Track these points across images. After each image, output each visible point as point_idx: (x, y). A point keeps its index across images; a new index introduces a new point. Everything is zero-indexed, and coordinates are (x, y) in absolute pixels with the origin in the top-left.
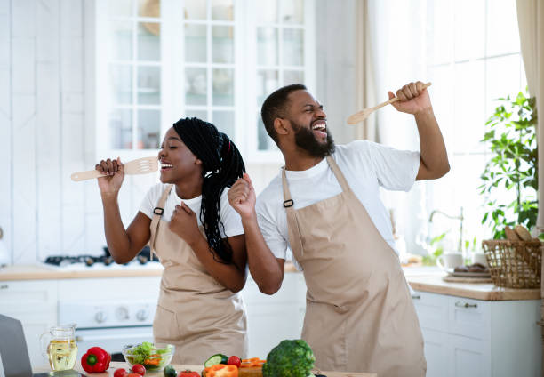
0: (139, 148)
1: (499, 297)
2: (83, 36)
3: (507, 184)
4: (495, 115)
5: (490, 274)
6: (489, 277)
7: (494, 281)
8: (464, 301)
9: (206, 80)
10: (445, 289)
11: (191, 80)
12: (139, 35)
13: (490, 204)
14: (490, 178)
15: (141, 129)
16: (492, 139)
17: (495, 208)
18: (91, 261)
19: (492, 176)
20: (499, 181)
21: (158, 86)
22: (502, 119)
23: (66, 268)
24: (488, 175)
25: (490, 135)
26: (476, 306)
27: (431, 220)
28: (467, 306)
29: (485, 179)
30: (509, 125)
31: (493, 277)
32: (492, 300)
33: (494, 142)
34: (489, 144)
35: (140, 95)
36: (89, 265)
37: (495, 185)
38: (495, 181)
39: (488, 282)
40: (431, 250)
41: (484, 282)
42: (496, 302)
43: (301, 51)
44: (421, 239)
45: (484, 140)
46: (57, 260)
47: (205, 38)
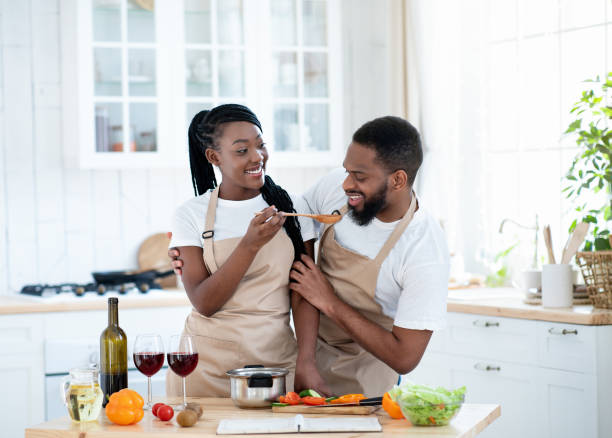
0: (131, 151)
1: (605, 322)
2: (58, 13)
3: (601, 185)
4: (583, 100)
5: (588, 294)
6: (587, 297)
7: (592, 303)
8: (561, 327)
9: (209, 64)
10: (532, 313)
11: (191, 66)
12: (129, 10)
13: (578, 209)
14: (578, 177)
15: (133, 127)
16: (578, 130)
17: (585, 213)
18: (82, 290)
19: (581, 175)
20: (590, 180)
21: (152, 74)
22: (592, 105)
23: (49, 299)
24: (575, 174)
25: (576, 125)
26: (576, 332)
27: (501, 231)
28: (564, 332)
29: (571, 178)
30: (598, 113)
31: (591, 296)
32: (597, 325)
33: (582, 133)
34: (575, 135)
35: (132, 85)
36: (79, 295)
37: (587, 185)
38: (585, 181)
39: (587, 304)
40: (495, 268)
41: (582, 304)
42: (603, 327)
43: (324, 28)
44: (483, 255)
45: (568, 131)
46: (38, 289)
47: (207, 13)
